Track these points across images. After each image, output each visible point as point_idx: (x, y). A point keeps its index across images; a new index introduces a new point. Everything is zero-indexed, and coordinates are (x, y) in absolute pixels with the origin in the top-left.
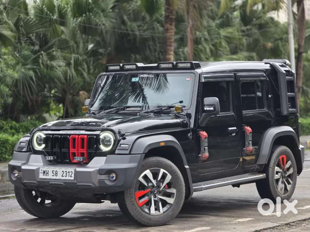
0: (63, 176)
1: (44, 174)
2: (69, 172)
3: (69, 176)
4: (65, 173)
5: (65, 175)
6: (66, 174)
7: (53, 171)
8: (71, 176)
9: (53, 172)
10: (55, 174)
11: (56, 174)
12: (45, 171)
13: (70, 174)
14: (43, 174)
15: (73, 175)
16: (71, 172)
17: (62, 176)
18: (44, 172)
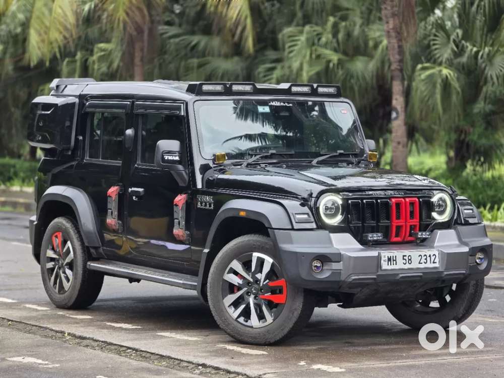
0: (422, 263)
1: (390, 263)
2: (430, 256)
3: (431, 263)
4: (424, 258)
5: (423, 260)
6: (426, 259)
7: (404, 256)
8: (434, 262)
9: (405, 258)
10: (407, 260)
11: (409, 260)
12: (391, 257)
13: (433, 258)
14: (387, 263)
15: (437, 260)
16: (433, 256)
17: (419, 263)
18: (389, 259)
